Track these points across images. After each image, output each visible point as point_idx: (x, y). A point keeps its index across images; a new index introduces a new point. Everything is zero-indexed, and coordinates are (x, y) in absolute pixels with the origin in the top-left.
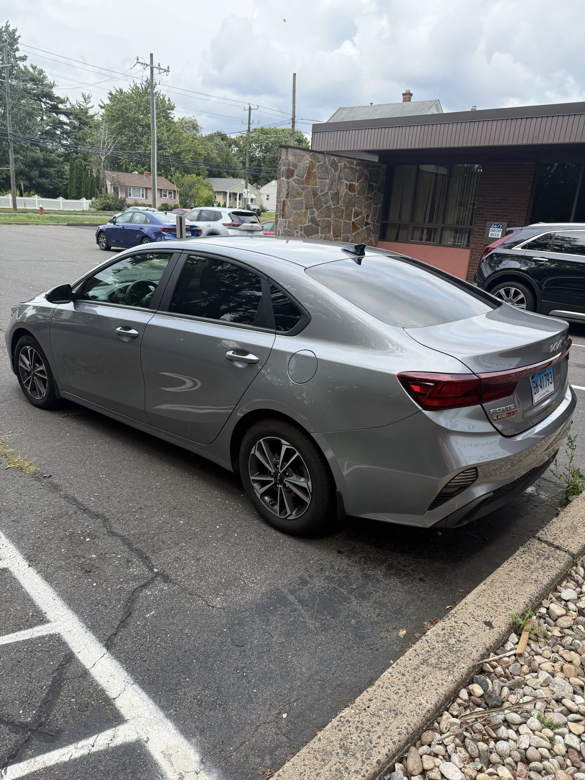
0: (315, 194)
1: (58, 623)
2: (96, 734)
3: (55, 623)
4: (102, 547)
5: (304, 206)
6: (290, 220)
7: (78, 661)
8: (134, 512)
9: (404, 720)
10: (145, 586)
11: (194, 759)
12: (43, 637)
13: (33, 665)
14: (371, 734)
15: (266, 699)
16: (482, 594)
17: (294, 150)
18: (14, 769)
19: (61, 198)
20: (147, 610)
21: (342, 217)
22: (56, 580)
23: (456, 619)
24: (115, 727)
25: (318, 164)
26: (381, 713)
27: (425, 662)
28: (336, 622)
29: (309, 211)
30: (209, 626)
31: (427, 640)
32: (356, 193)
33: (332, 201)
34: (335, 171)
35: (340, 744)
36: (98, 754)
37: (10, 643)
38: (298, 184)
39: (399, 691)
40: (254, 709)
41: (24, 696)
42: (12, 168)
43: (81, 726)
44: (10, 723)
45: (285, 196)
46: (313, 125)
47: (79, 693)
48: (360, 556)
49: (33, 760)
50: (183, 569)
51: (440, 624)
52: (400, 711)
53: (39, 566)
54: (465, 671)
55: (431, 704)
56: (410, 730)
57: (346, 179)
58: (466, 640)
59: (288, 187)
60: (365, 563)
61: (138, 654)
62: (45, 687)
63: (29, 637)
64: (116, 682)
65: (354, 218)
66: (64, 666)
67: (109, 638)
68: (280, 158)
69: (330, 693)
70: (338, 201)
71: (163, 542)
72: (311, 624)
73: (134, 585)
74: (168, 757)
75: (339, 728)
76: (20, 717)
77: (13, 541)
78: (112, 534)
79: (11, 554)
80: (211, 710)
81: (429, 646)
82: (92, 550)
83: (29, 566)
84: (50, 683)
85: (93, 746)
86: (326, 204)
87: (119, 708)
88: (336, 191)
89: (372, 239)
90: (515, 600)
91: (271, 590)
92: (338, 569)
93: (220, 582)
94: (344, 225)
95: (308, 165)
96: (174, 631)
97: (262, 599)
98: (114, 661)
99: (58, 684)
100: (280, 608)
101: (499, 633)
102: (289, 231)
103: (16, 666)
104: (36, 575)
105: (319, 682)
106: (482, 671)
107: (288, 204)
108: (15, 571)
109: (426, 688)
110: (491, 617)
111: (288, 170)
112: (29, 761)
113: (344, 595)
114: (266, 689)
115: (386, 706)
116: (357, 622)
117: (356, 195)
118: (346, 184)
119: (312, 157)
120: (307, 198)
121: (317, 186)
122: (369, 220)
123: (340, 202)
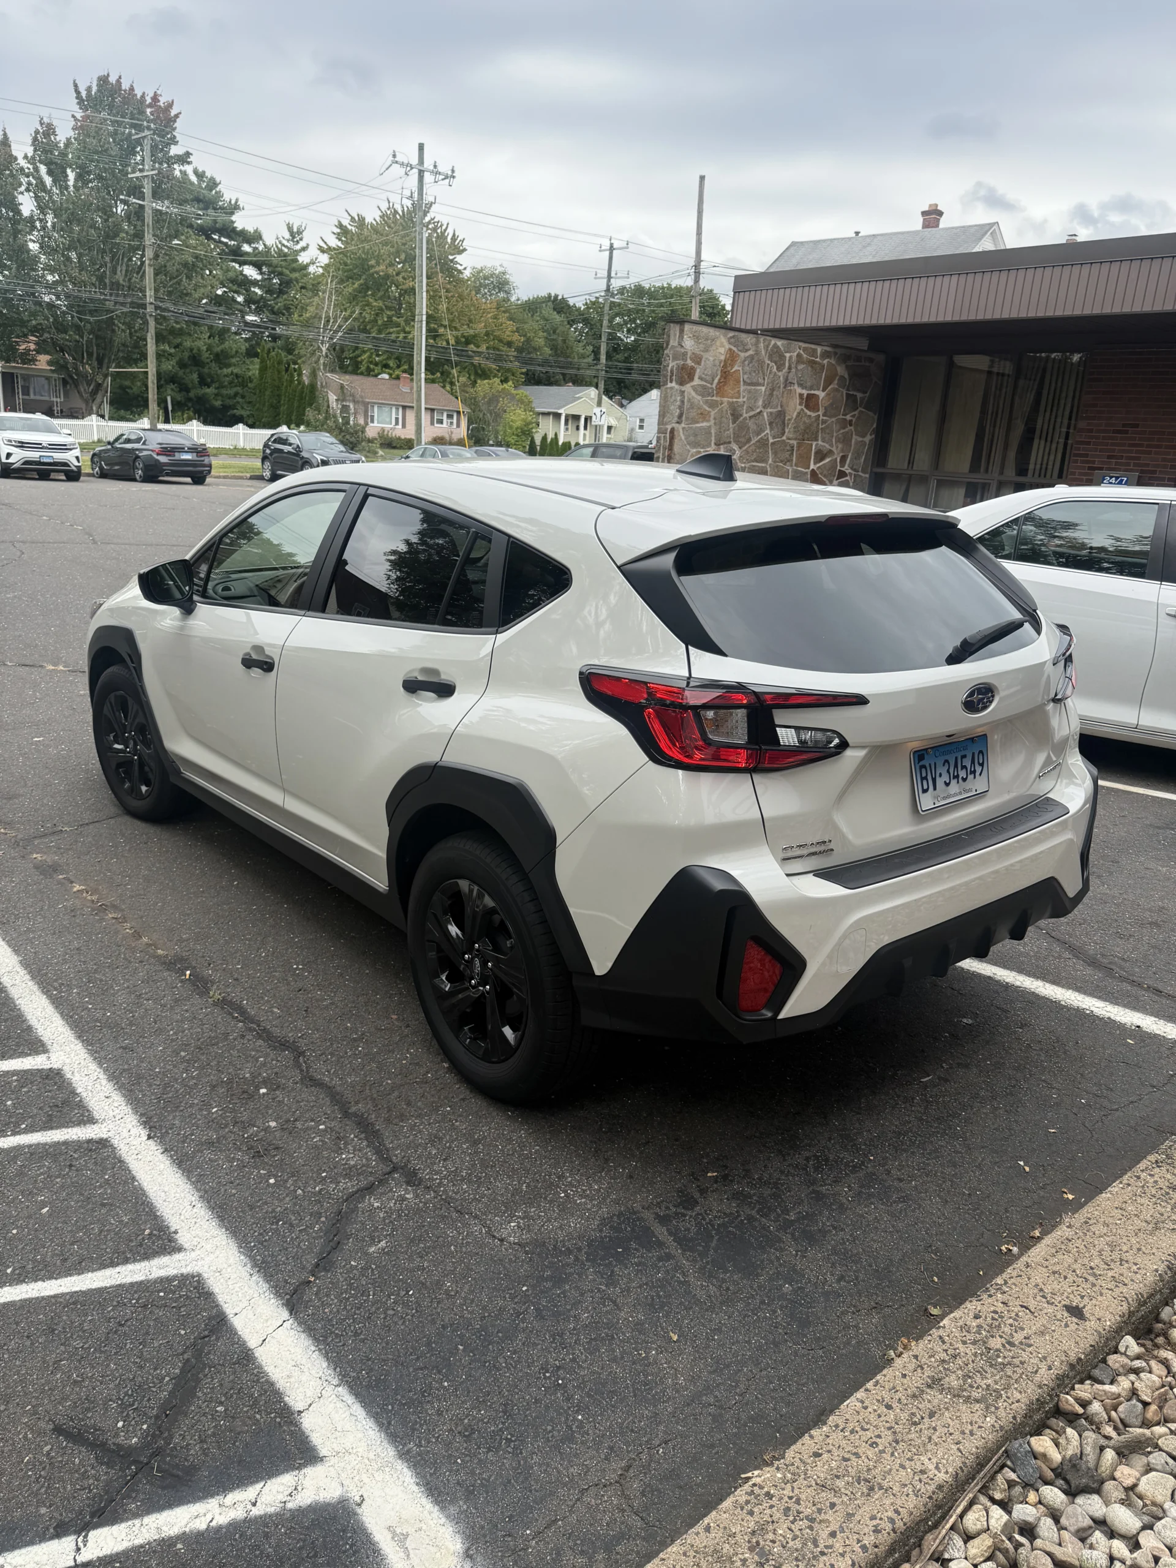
0: (736, 416)
1: (197, 1252)
2: (262, 1479)
3: (193, 1255)
4: (290, 1108)
5: (713, 438)
7: (232, 1332)
8: (355, 1040)
9: (888, 1502)
10: (369, 1189)
11: (452, 1548)
12: (168, 1280)
13: (147, 1333)
14: (816, 1525)
15: (603, 1435)
16: (1063, 1247)
17: (696, 328)
18: (102, 1538)
19: (241, 425)
20: (372, 1239)
21: (790, 460)
22: (198, 1168)
23: (1005, 1297)
24: (299, 1468)
25: (743, 355)
26: (840, 1483)
27: (935, 1383)
28: (752, 1287)
30: (492, 1279)
31: (941, 1337)
32: (820, 413)
33: (771, 429)
34: (779, 369)
35: (749, 1542)
36: (264, 1520)
37: (106, 1288)
38: (703, 396)
39: (878, 1440)
40: (576, 1455)
41: (126, 1394)
42: (152, 368)
43: (233, 1463)
44: (98, 1446)
45: (676, 419)
46: (736, 277)
47: (232, 1396)
48: (807, 1154)
49: (137, 1522)
50: (445, 1160)
51: (971, 1306)
52: (879, 1484)
53: (167, 1139)
54: (1021, 1408)
55: (947, 1472)
56: (899, 1524)
57: (800, 385)
58: (1026, 1343)
59: (682, 402)
60: (817, 1169)
61: (350, 1326)
62: (167, 1379)
63: (143, 1278)
64: (304, 1378)
65: (815, 463)
66: (207, 1339)
67: (295, 1291)
68: (668, 345)
69: (735, 1434)
70: (783, 430)
71: (409, 1104)
72: (702, 1288)
73: (348, 1185)
74: (401, 1539)
75: (749, 1507)
76: (117, 1435)
77: (120, 1087)
78: (310, 1081)
79: (117, 1111)
80: (489, 1450)
81: (946, 1351)
82: (270, 1112)
83: (149, 1137)
84: (177, 1371)
85: (254, 1504)
86: (758, 435)
87: (307, 1432)
88: (779, 409)
90: (1136, 1264)
91: (621, 1214)
92: (760, 1179)
93: (517, 1191)
95: (723, 358)
96: (423, 1284)
97: (601, 1231)
98: (303, 1336)
99: (193, 1375)
100: (636, 1249)
101: (1099, 1333)
103: (116, 1332)
104: (161, 1156)
105: (712, 1409)
106: (1058, 1412)
107: (681, 435)
108: (122, 1146)
109: (934, 1437)
110: (1082, 1297)
111: (683, 368)
112: (130, 1523)
113: (770, 1232)
114: (601, 1415)
115: (850, 1469)
116: (795, 1291)
117: (821, 417)
118: (801, 395)
119: (732, 340)
120: (719, 422)
121: (741, 400)
122: (846, 467)
123: (787, 430)
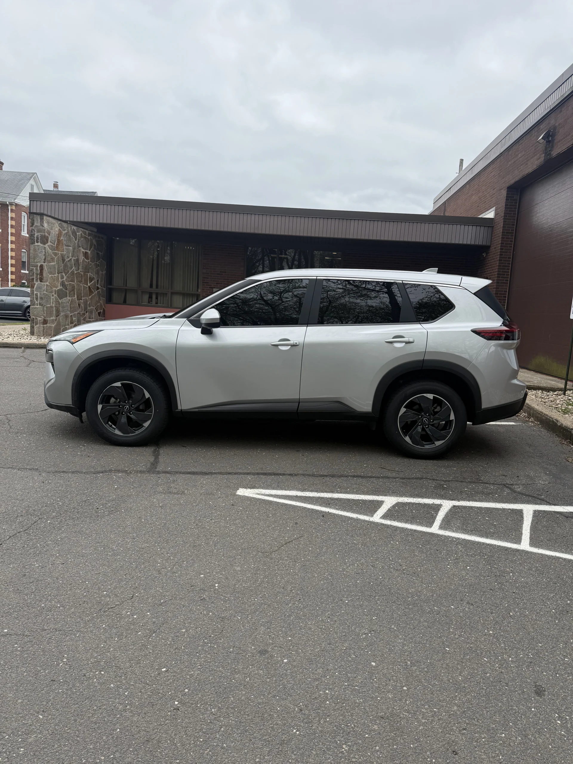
0: (63, 260)
5: (56, 270)
6: (48, 283)
21: (82, 281)
29: (60, 276)
32: (89, 260)
33: (75, 267)
34: (76, 240)
38: (52, 250)
45: (43, 260)
57: (82, 247)
59: (45, 252)
65: (89, 283)
70: (79, 267)
86: (71, 269)
88: (77, 258)
89: (102, 302)
94: (84, 289)
102: (47, 295)
107: (45, 268)
111: (44, 236)
117: (90, 263)
118: (83, 252)
119: (60, 225)
120: (58, 263)
121: (64, 253)
122: (99, 285)
123: (80, 268)
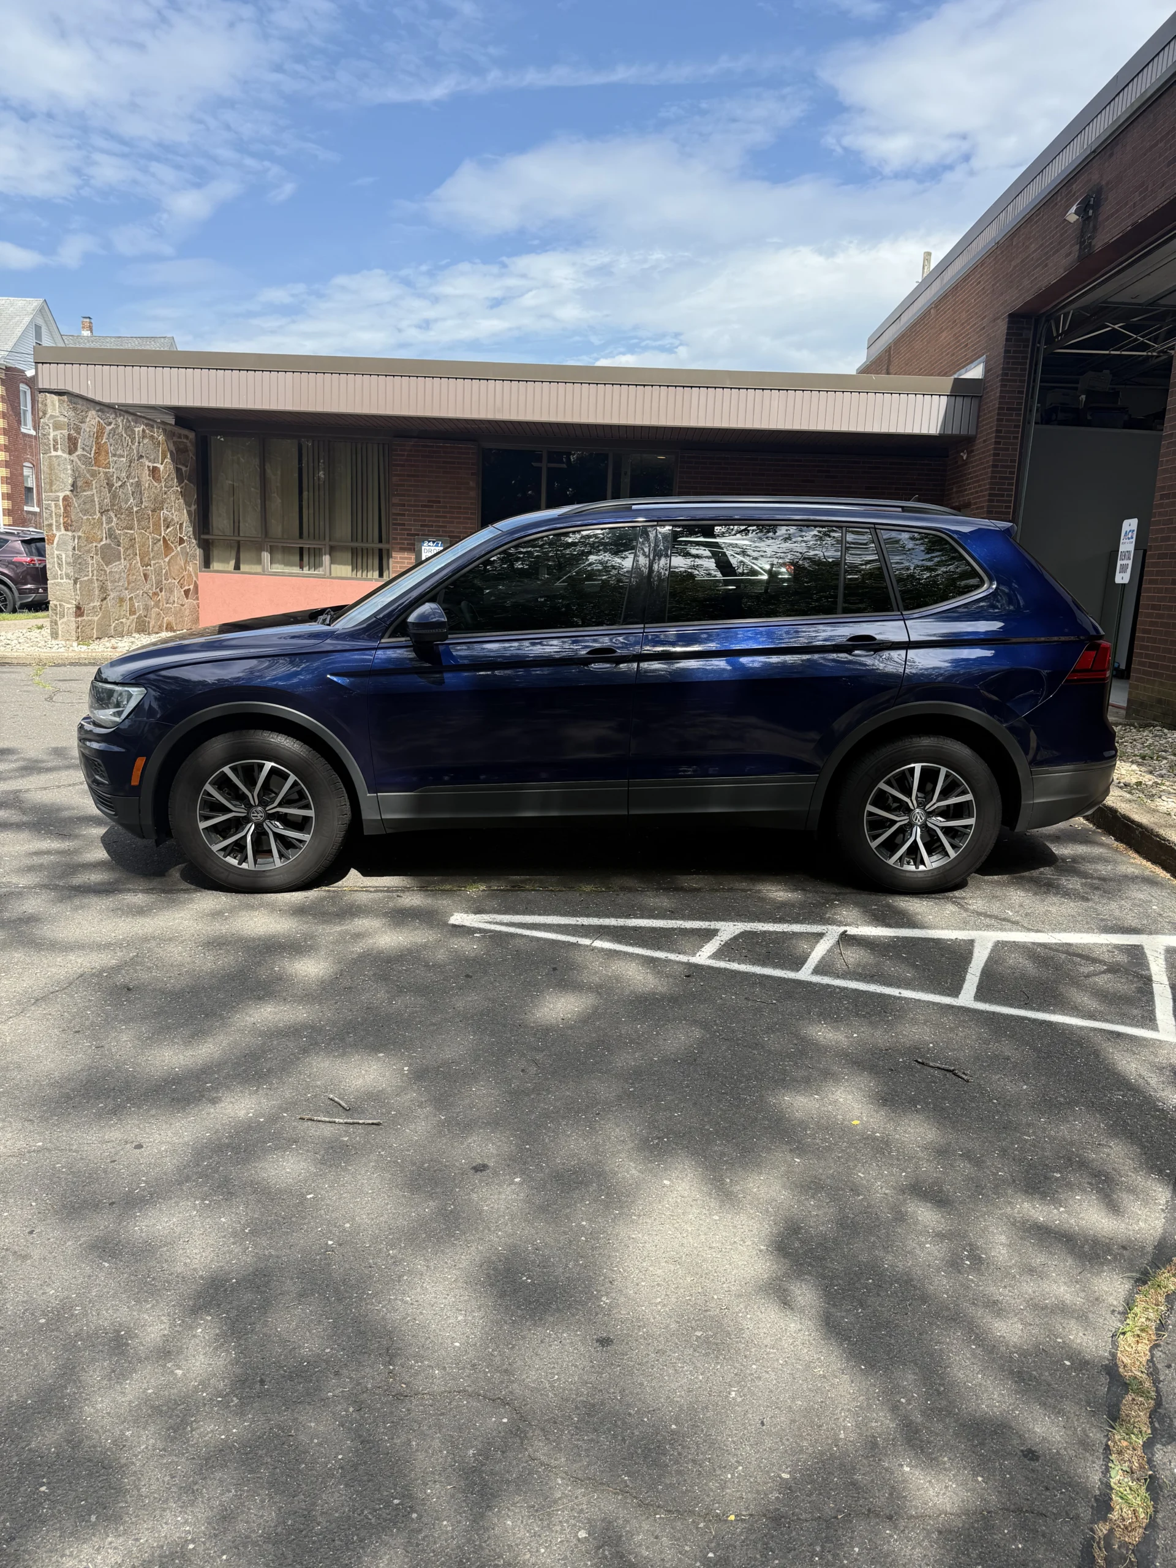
5: (97, 506)
6: (80, 534)
21: (149, 528)
25: (108, 428)
29: (104, 518)
32: (163, 484)
33: (134, 499)
34: (133, 443)
38: (86, 465)
45: (70, 488)
57: (147, 458)
65: (165, 530)
68: (45, 414)
70: (141, 499)
86: (126, 503)
88: (136, 479)
89: (191, 569)
94: (153, 544)
95: (95, 430)
102: (80, 557)
107: (75, 502)
111: (70, 437)
117: (164, 489)
118: (149, 467)
119: (100, 413)
120: (99, 492)
121: (111, 470)
122: (184, 534)
123: (144, 500)
